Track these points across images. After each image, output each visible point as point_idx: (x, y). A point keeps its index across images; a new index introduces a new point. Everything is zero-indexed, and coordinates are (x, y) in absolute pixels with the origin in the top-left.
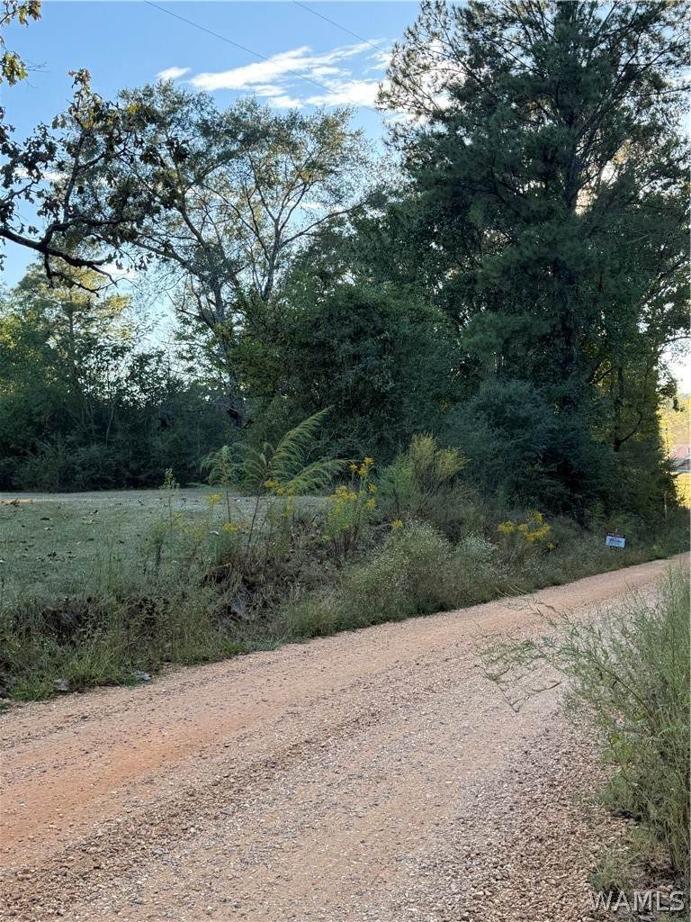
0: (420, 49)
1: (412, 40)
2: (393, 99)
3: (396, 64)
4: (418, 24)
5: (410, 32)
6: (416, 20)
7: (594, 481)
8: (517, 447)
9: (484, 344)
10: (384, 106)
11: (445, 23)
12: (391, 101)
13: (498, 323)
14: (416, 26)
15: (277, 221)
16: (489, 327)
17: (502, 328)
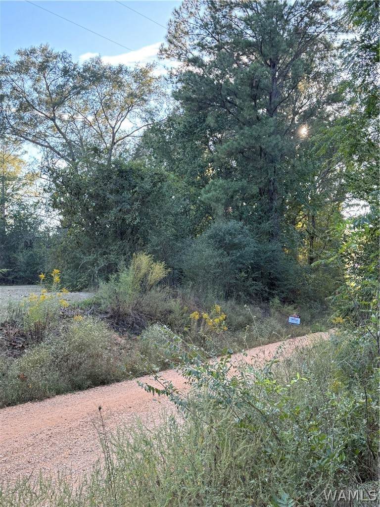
0: (182, 21)
1: (177, 16)
2: (168, 53)
3: (171, 32)
4: (182, 7)
5: (176, 12)
6: (181, 5)
7: (286, 283)
8: (232, 261)
9: (215, 198)
10: (164, 57)
11: (197, 6)
12: (167, 54)
13: (224, 186)
14: (180, 8)
15: (113, 128)
16: (219, 187)
17: (227, 189)
